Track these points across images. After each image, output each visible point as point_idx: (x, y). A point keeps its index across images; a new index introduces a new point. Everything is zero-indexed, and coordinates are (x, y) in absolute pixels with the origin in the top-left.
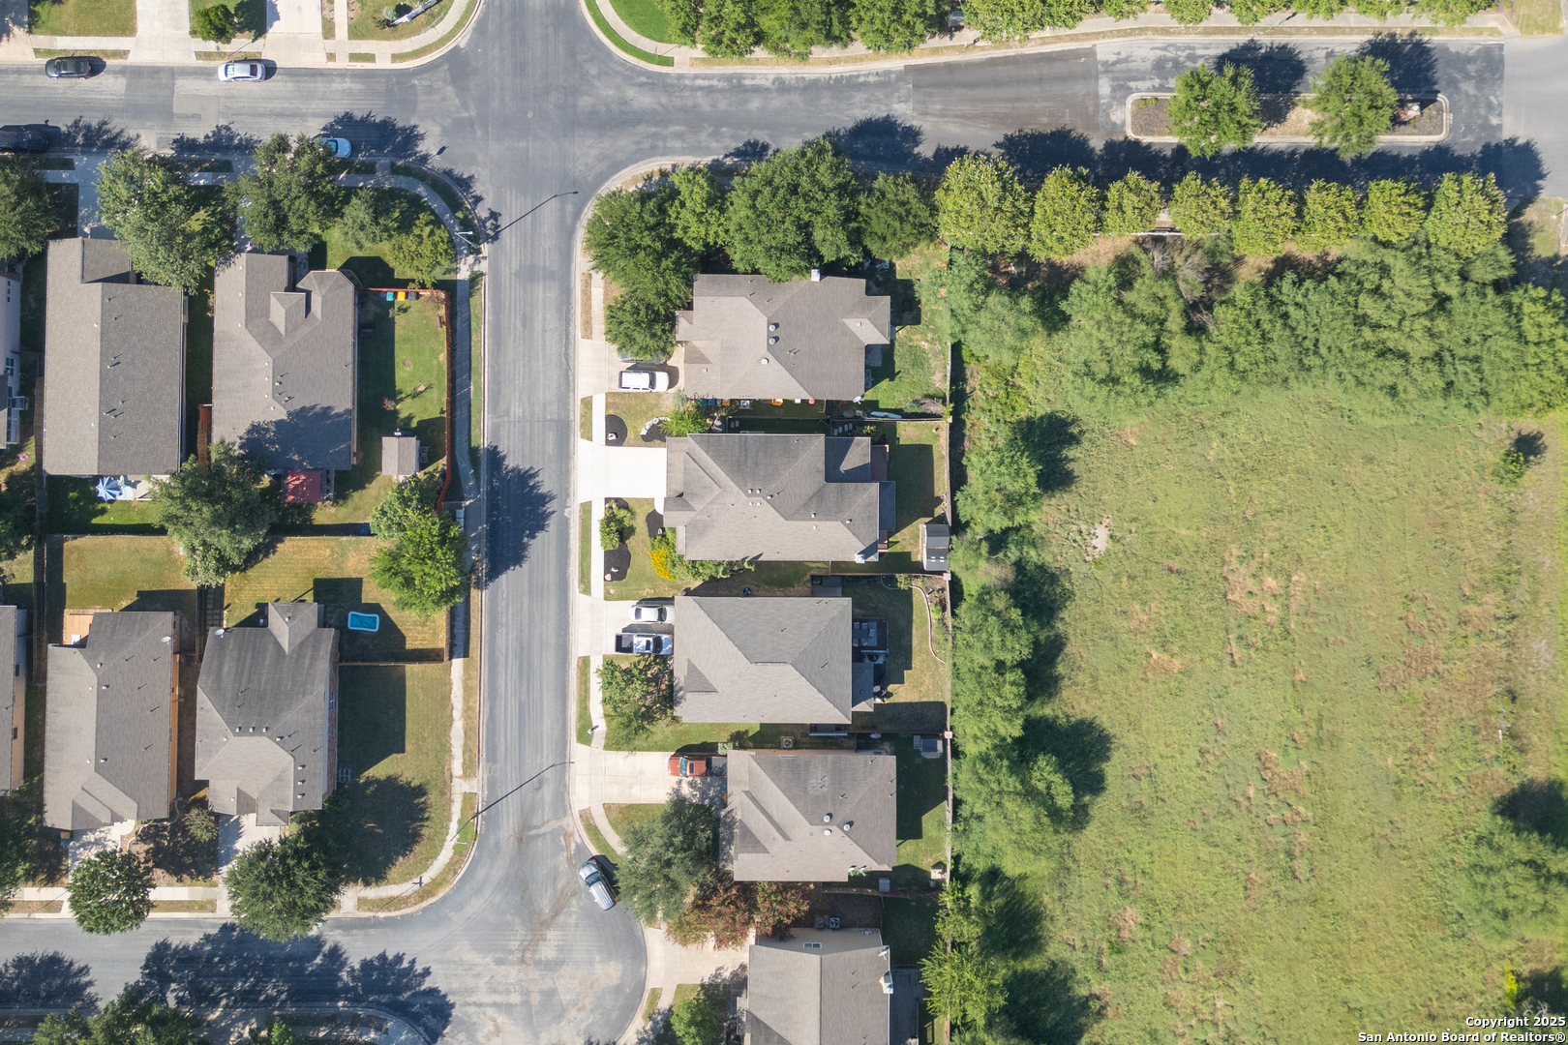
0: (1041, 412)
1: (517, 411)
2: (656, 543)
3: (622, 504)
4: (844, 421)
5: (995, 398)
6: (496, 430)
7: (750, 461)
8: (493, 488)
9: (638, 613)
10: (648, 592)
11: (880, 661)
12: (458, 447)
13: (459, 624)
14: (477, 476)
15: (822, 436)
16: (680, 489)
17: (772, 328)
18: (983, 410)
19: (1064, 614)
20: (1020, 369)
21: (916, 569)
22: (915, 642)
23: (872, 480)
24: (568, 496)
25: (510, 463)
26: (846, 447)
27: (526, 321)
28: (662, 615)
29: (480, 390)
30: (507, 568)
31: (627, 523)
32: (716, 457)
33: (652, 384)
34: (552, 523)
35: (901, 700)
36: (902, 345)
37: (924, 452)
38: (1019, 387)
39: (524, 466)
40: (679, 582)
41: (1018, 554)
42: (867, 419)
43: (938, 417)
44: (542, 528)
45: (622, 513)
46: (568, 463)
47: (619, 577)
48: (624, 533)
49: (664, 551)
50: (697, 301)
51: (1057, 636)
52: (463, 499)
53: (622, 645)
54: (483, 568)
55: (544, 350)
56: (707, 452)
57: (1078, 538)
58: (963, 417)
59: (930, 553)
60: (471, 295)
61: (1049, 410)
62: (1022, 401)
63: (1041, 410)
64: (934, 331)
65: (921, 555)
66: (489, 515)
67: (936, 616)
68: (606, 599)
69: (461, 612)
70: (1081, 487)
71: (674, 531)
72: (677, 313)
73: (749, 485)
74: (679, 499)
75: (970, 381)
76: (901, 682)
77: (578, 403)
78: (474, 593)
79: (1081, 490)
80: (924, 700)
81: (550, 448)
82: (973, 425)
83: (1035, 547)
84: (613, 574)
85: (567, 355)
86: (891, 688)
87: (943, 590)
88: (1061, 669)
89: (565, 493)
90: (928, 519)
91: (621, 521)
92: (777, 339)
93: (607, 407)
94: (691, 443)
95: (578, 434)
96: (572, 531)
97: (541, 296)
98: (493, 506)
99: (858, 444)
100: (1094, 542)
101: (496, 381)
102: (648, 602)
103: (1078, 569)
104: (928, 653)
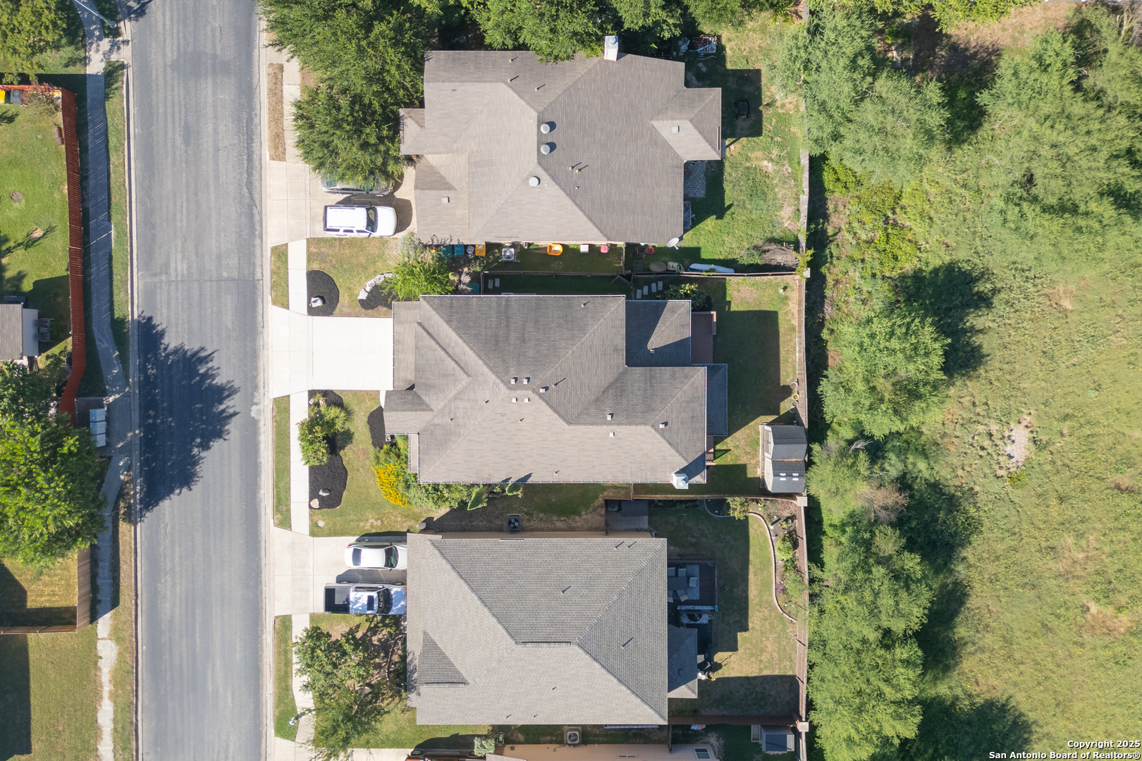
0: (936, 262)
1: (179, 266)
2: (382, 455)
3: (333, 399)
4: (651, 278)
5: (870, 242)
6: (150, 294)
7: (513, 336)
8: (147, 377)
9: (357, 555)
10: (372, 524)
11: (704, 620)
12: (95, 318)
13: (104, 571)
14: (124, 359)
15: (622, 299)
16: (411, 376)
17: (545, 129)
18: (852, 260)
19: (967, 553)
20: (904, 202)
21: (756, 489)
22: (753, 592)
23: (694, 362)
24: (256, 387)
25: (171, 341)
26: (657, 314)
27: (190, 134)
28: (391, 556)
29: (126, 235)
30: (171, 491)
31: (339, 426)
32: (462, 328)
33: (372, 224)
34: (234, 428)
35: (734, 674)
36: (735, 166)
37: (766, 322)
38: (902, 227)
39: (191, 346)
40: (416, 510)
41: (900, 466)
42: (685, 274)
43: (789, 270)
44: (219, 434)
45: (334, 412)
46: (254, 340)
47: (331, 502)
48: (335, 441)
49: (393, 466)
50: (430, 90)
51: (956, 584)
52: (105, 393)
53: (334, 603)
54: (136, 491)
55: (217, 178)
56: (448, 322)
57: (987, 443)
58: (824, 270)
59: (778, 467)
60: (107, 97)
61: (947, 259)
62: (908, 248)
63: (937, 258)
64: (782, 146)
65: (764, 470)
66: (144, 417)
67: (782, 556)
68: (313, 534)
69: (105, 554)
70: (992, 369)
71: (406, 438)
72: (402, 112)
73: (513, 372)
74: (409, 394)
75: (834, 219)
76: (733, 647)
77: (268, 253)
78: (124, 527)
79: (992, 375)
80: (766, 673)
81: (229, 319)
82: (837, 282)
83: (927, 457)
84: (321, 499)
85: (250, 184)
86: (719, 657)
87: (793, 518)
88: (961, 631)
89: (253, 384)
90: (771, 418)
91: (331, 424)
92: (552, 146)
93: (309, 260)
94: (425, 309)
95: (268, 298)
96: (262, 438)
97: (210, 99)
98: (148, 402)
99: (673, 311)
100: (1009, 449)
101: (148, 223)
102: (371, 539)
103: (986, 488)
104: (772, 609)
